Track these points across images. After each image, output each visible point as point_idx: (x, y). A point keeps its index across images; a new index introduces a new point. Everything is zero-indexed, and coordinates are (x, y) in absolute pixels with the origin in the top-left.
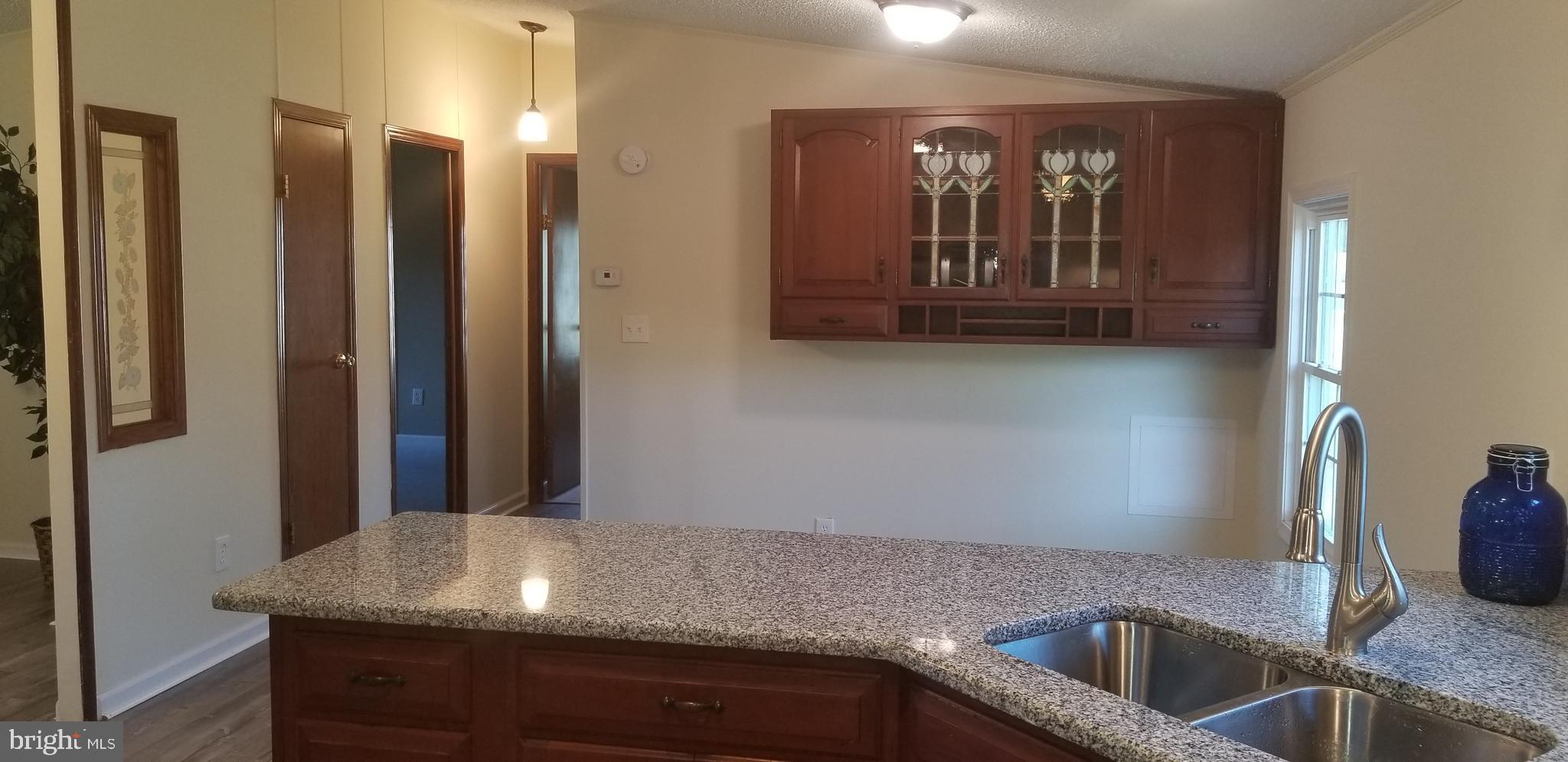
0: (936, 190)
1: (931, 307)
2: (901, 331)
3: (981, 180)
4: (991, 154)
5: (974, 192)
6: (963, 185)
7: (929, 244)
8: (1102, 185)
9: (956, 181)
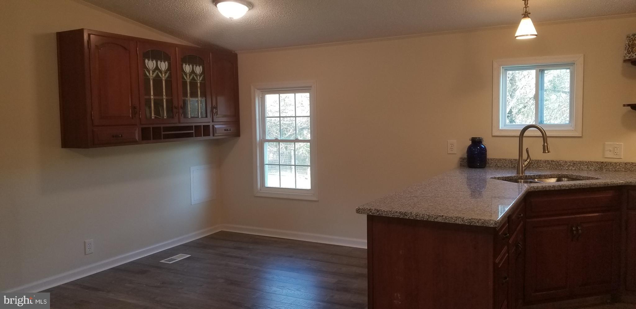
0: (152, 76)
1: (153, 128)
2: (143, 140)
3: (166, 73)
4: (168, 62)
5: (164, 77)
6: (160, 75)
7: (150, 99)
8: (200, 79)
9: (157, 73)
